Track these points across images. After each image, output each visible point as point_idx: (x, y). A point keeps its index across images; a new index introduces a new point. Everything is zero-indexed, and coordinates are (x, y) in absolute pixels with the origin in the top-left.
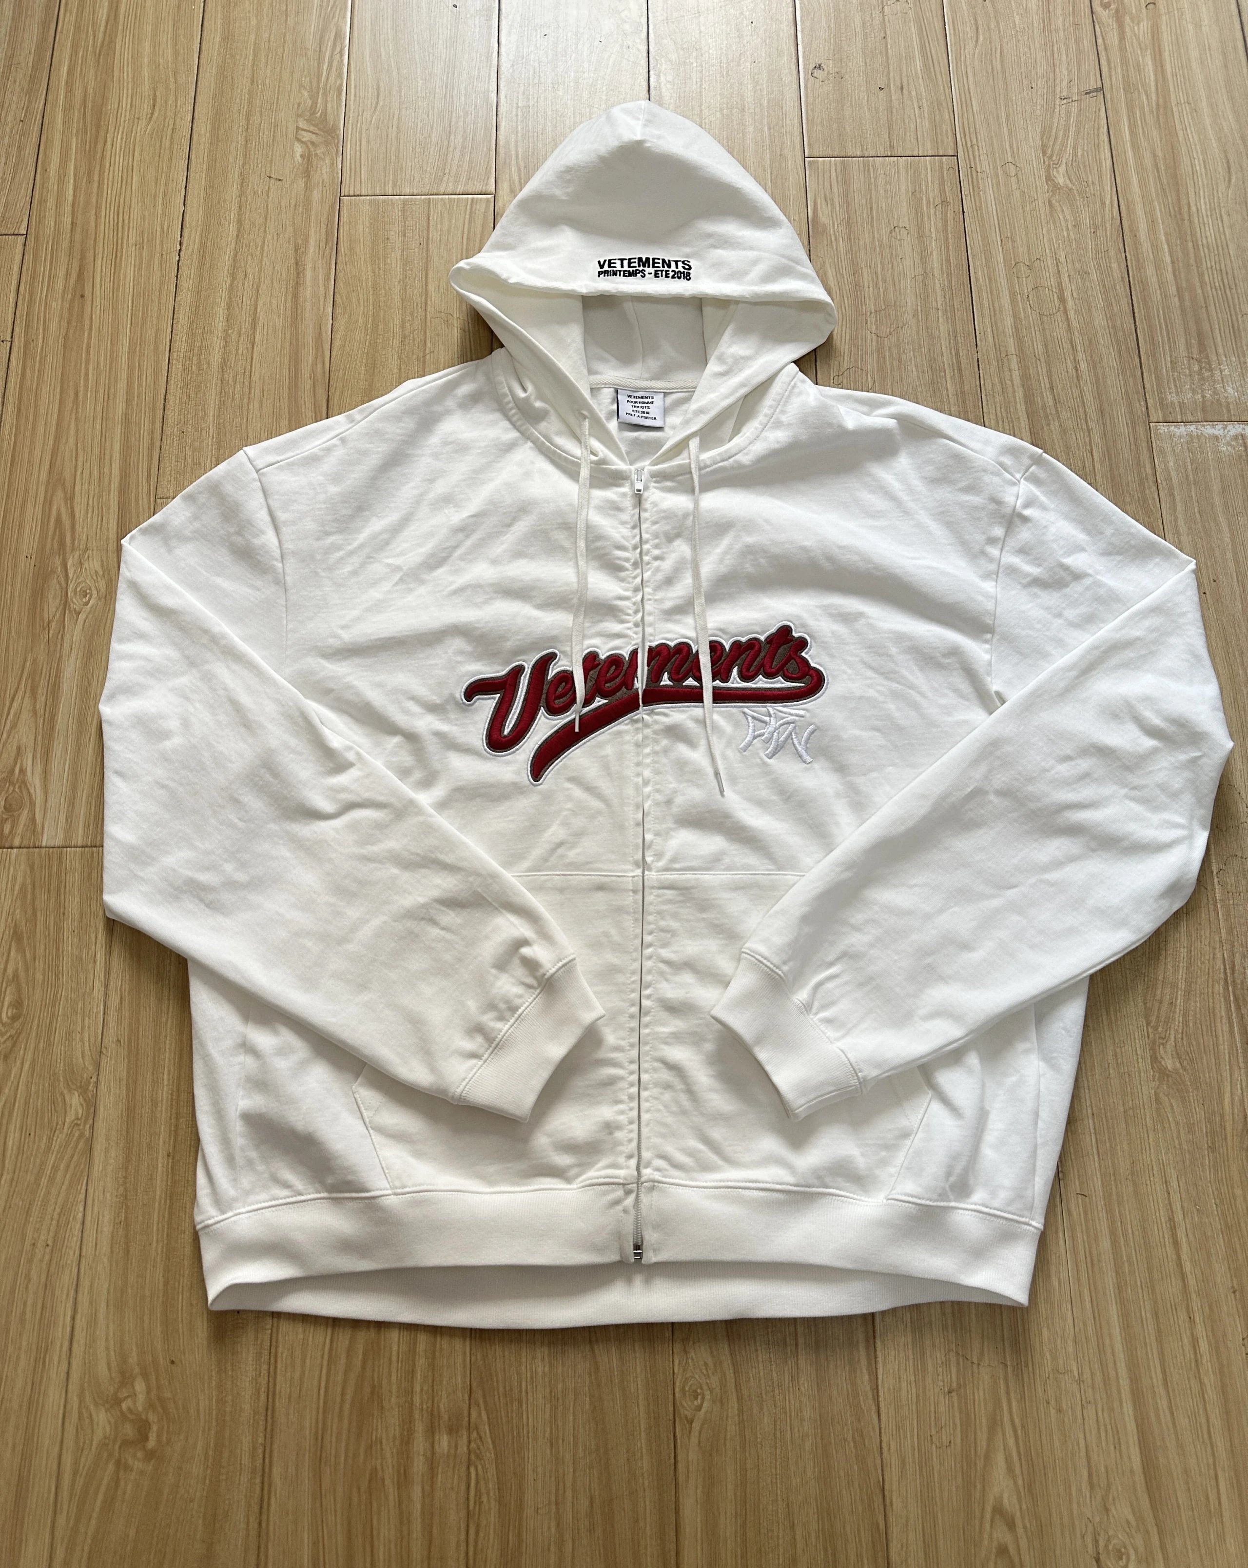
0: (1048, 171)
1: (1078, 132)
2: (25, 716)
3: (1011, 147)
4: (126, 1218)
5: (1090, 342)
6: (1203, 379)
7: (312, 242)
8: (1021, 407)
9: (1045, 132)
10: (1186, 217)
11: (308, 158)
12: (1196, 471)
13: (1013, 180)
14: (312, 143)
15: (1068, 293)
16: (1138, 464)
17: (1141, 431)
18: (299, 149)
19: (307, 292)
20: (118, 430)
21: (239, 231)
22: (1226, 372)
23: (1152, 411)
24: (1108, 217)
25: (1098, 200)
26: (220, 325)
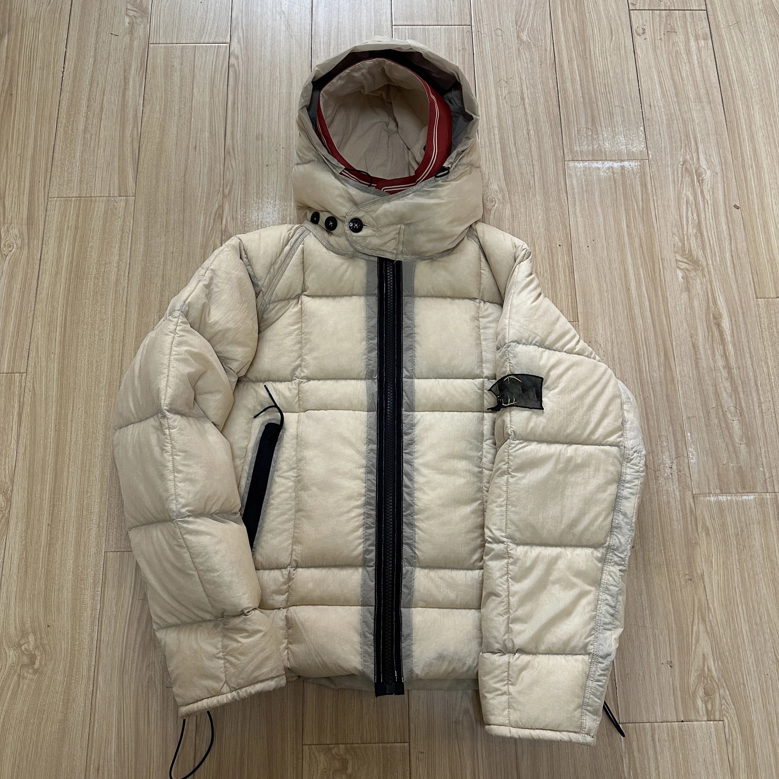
0: (518, 33)
1: (535, 14)
3: (500, 21)
4: (26, 556)
5: (536, 120)
6: (593, 139)
7: (133, 68)
8: (499, 153)
9: (518, 14)
10: (588, 57)
11: (132, 24)
12: (587, 186)
13: (500, 38)
14: (134, 16)
15: (525, 95)
16: (558, 181)
17: (560, 164)
18: (127, 20)
19: (130, 93)
20: (29, 163)
21: (95, 61)
22: (605, 135)
23: (566, 155)
24: (548, 57)
25: (543, 48)
26: (84, 109)
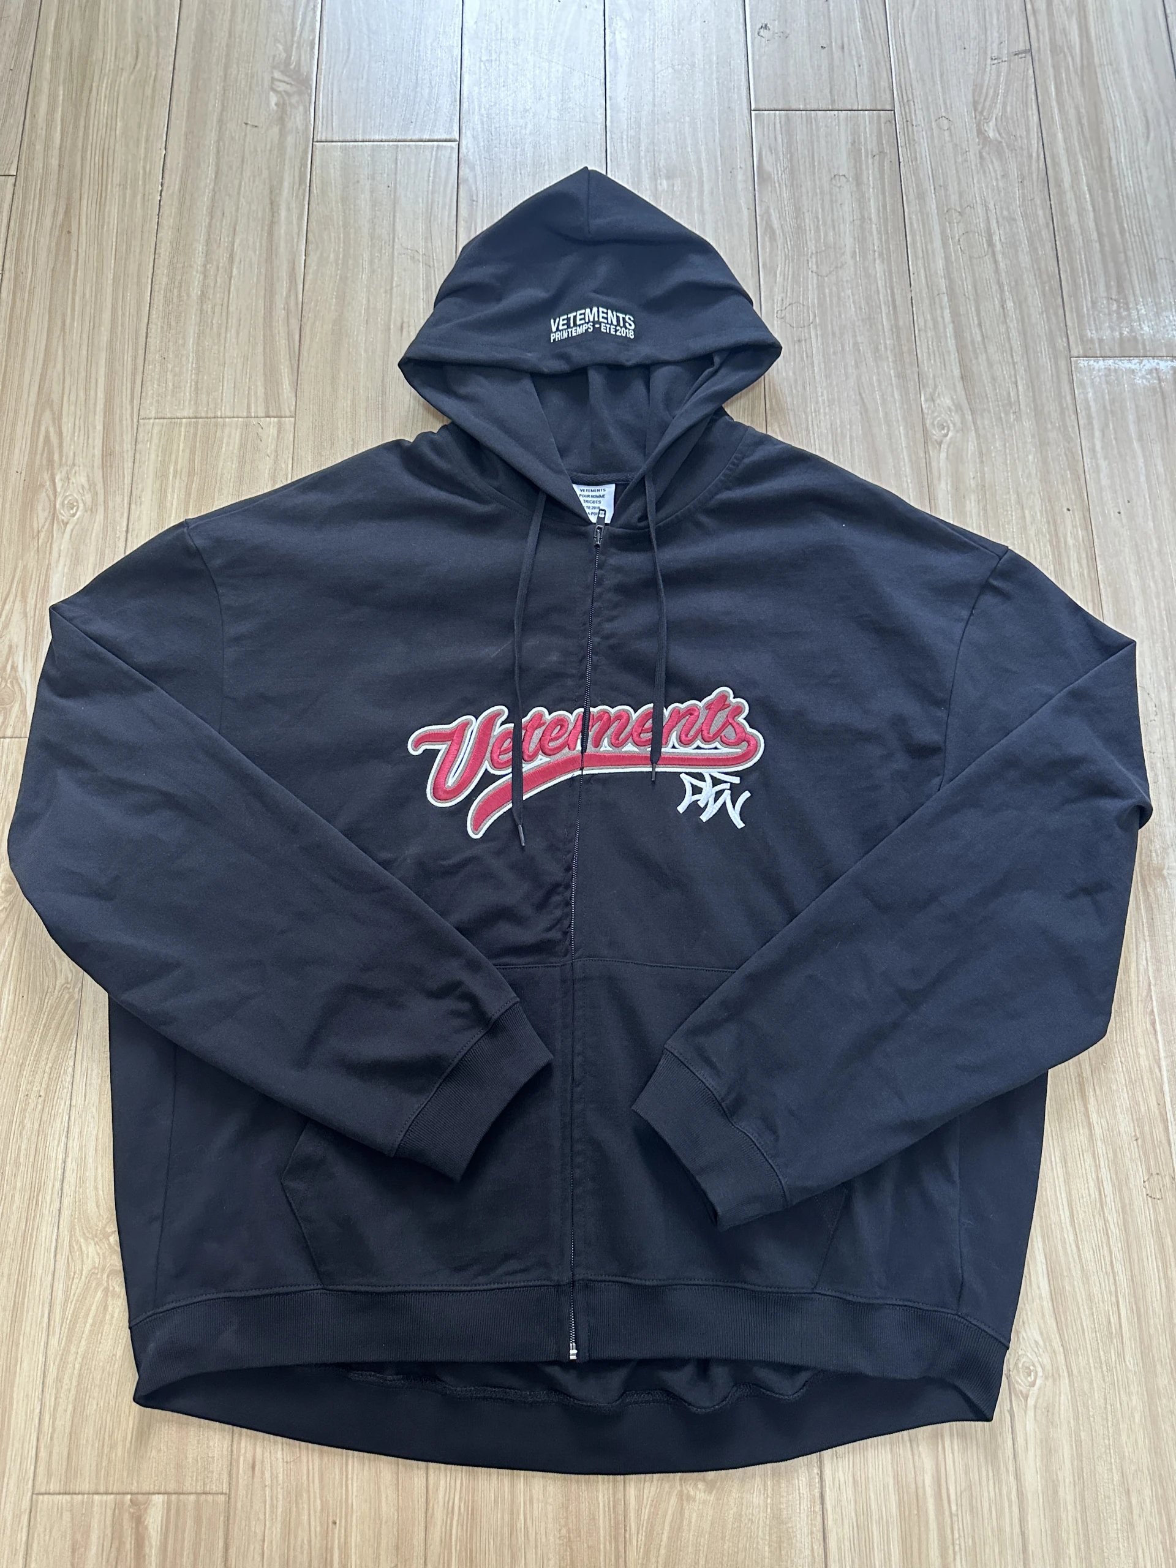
0: (978, 125)
1: (1007, 92)
2: (16, 617)
3: (945, 103)
5: (1016, 282)
6: (1120, 318)
7: (286, 184)
8: (951, 343)
9: (977, 88)
10: (1107, 169)
11: (282, 106)
12: (1113, 402)
13: (947, 133)
14: (286, 92)
15: (996, 238)
16: (1060, 393)
17: (1063, 364)
18: (273, 99)
19: (282, 230)
20: (103, 356)
21: (217, 173)
22: (1143, 311)
23: (1073, 346)
24: (1034, 169)
25: (1025, 153)
26: (199, 260)
